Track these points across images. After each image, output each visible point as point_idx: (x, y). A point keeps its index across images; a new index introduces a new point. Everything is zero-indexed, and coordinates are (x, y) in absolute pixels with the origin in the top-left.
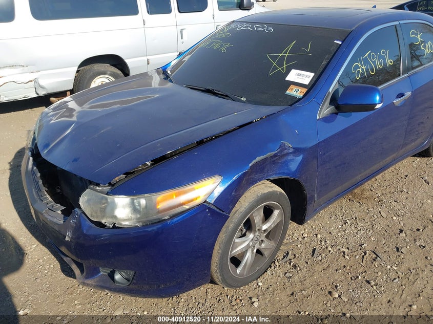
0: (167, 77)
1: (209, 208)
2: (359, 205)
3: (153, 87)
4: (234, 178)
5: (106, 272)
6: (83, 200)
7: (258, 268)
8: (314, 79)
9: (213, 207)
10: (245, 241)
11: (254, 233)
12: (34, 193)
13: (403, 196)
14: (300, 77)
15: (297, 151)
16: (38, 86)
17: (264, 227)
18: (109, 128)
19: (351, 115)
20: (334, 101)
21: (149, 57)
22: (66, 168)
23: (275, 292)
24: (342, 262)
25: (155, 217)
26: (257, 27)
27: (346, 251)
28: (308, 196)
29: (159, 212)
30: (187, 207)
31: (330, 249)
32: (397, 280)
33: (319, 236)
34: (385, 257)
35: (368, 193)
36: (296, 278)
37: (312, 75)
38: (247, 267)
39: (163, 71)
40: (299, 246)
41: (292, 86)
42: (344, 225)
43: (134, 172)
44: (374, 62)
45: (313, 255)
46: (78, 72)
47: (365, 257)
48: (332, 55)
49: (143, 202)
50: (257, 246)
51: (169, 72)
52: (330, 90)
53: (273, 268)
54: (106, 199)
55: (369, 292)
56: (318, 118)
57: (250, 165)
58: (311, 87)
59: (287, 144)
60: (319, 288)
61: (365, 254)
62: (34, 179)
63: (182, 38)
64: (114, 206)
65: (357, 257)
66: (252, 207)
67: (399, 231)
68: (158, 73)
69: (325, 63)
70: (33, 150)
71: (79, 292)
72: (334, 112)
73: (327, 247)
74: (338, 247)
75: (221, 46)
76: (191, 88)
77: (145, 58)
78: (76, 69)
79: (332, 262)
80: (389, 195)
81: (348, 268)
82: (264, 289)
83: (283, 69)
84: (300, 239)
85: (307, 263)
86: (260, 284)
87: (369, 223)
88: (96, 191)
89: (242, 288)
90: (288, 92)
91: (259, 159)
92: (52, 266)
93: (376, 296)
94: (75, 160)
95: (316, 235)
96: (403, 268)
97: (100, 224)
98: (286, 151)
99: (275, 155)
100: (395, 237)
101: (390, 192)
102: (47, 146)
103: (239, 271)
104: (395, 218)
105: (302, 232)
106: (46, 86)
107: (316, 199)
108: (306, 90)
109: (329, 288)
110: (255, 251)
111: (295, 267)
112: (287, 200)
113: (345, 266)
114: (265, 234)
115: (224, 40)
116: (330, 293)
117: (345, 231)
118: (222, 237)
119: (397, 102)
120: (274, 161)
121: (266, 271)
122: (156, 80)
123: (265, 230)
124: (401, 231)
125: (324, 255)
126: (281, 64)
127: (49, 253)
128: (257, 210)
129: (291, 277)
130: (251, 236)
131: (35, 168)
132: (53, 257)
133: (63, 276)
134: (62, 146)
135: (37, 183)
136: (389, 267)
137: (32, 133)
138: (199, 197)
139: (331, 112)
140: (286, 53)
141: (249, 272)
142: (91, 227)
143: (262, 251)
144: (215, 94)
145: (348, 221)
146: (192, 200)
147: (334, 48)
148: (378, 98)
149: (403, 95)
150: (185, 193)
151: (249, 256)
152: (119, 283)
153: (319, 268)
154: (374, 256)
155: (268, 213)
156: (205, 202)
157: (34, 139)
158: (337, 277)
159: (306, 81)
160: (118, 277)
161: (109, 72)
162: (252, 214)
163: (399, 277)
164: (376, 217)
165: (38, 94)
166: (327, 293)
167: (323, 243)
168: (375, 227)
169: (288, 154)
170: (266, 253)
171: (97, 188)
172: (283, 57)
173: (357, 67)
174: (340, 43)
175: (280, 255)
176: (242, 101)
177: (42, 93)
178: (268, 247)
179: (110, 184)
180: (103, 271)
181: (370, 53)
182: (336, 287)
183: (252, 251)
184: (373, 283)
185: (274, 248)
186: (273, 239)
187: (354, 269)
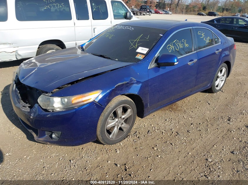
0: (83, 50)
1: (96, 104)
2: (174, 113)
3: (78, 54)
4: (108, 91)
5: (48, 135)
6: (39, 100)
7: (120, 137)
8: (149, 52)
9: (97, 103)
10: (113, 122)
11: (118, 119)
12: (16, 100)
13: (196, 110)
14: (143, 50)
15: (138, 82)
16: (17, 54)
17: (123, 117)
18: (53, 70)
19: (165, 68)
20: (156, 61)
21: (77, 42)
22: (32, 86)
23: (128, 147)
24: (161, 136)
25: (71, 106)
26: (127, 28)
27: (164, 132)
28: (144, 104)
29: (73, 104)
30: (85, 103)
31: (156, 131)
32: (185, 143)
33: (152, 125)
34: (181, 134)
35: (180, 108)
36: (138, 142)
37: (148, 49)
38: (115, 135)
39: (81, 47)
40: (142, 129)
41: (138, 54)
42: (165, 121)
43: (63, 88)
44: (178, 45)
45: (148, 133)
46: (39, 48)
47: (172, 134)
48: (157, 41)
49: (66, 100)
50: (120, 126)
51: (84, 47)
52: (156, 56)
53: (128, 137)
54: (50, 98)
55: (171, 148)
56: (149, 68)
57: (115, 86)
58: (146, 55)
59: (133, 79)
60: (149, 146)
61: (173, 133)
62: (16, 94)
63: (94, 33)
64: (53, 102)
65: (169, 134)
66: (116, 106)
67: (191, 124)
68: (79, 48)
69: (154, 44)
70: (16, 81)
71: (35, 147)
72: (157, 66)
73: (155, 130)
74: (160, 130)
75: (110, 36)
76: (93, 55)
77: (75, 42)
78: (38, 46)
79: (156, 136)
80: (189, 109)
81: (163, 138)
82: (123, 146)
83: (135, 47)
84: (143, 126)
85: (144, 136)
86: (121, 144)
87: (178, 121)
88: (46, 95)
89: (113, 145)
90: (136, 57)
91: (119, 84)
92: (22, 136)
93: (174, 149)
94: (37, 83)
95: (151, 125)
96: (189, 139)
97: (46, 110)
98: (133, 82)
99: (128, 83)
100: (188, 126)
101: (190, 108)
102: (23, 78)
103: (111, 136)
104: (190, 119)
105: (144, 124)
106: (21, 55)
107: (149, 106)
108: (145, 56)
109: (153, 146)
110: (119, 128)
111: (139, 137)
112: (134, 105)
113: (162, 138)
114: (124, 120)
115: (111, 33)
116: (153, 148)
117: (165, 124)
118: (102, 118)
119: (189, 63)
120: (127, 86)
121: (125, 139)
122: (79, 51)
123: (123, 118)
124: (192, 124)
125: (153, 133)
126: (135, 45)
127: (21, 131)
128: (119, 107)
129: (136, 142)
130: (117, 120)
131: (17, 89)
132: (23, 133)
133: (28, 140)
134: (31, 77)
135: (18, 95)
136: (182, 138)
137: (16, 73)
138: (91, 99)
139: (155, 66)
140: (138, 39)
141: (116, 138)
142: (42, 111)
143: (123, 128)
144: (104, 57)
145: (167, 119)
146: (88, 100)
147: (159, 38)
148: (176, 60)
149: (193, 60)
150: (85, 97)
151: (116, 130)
152: (54, 139)
153: (150, 138)
154: (177, 134)
155: (125, 110)
156: (94, 101)
157: (17, 76)
158: (157, 142)
159: (145, 52)
160: (53, 136)
161: (55, 49)
162: (117, 109)
163: (186, 142)
164: (181, 118)
165: (17, 59)
166: (152, 148)
167: (154, 128)
168: (180, 122)
169: (133, 83)
170: (125, 130)
171: (46, 94)
172: (136, 41)
173: (170, 46)
174: (162, 35)
175: (132, 133)
176: (116, 60)
177: (19, 58)
178: (125, 127)
179: (52, 93)
180: (47, 135)
181: (176, 41)
182: (156, 146)
183: (117, 127)
184: (173, 144)
185: (129, 128)
186: (128, 123)
187: (166, 139)
